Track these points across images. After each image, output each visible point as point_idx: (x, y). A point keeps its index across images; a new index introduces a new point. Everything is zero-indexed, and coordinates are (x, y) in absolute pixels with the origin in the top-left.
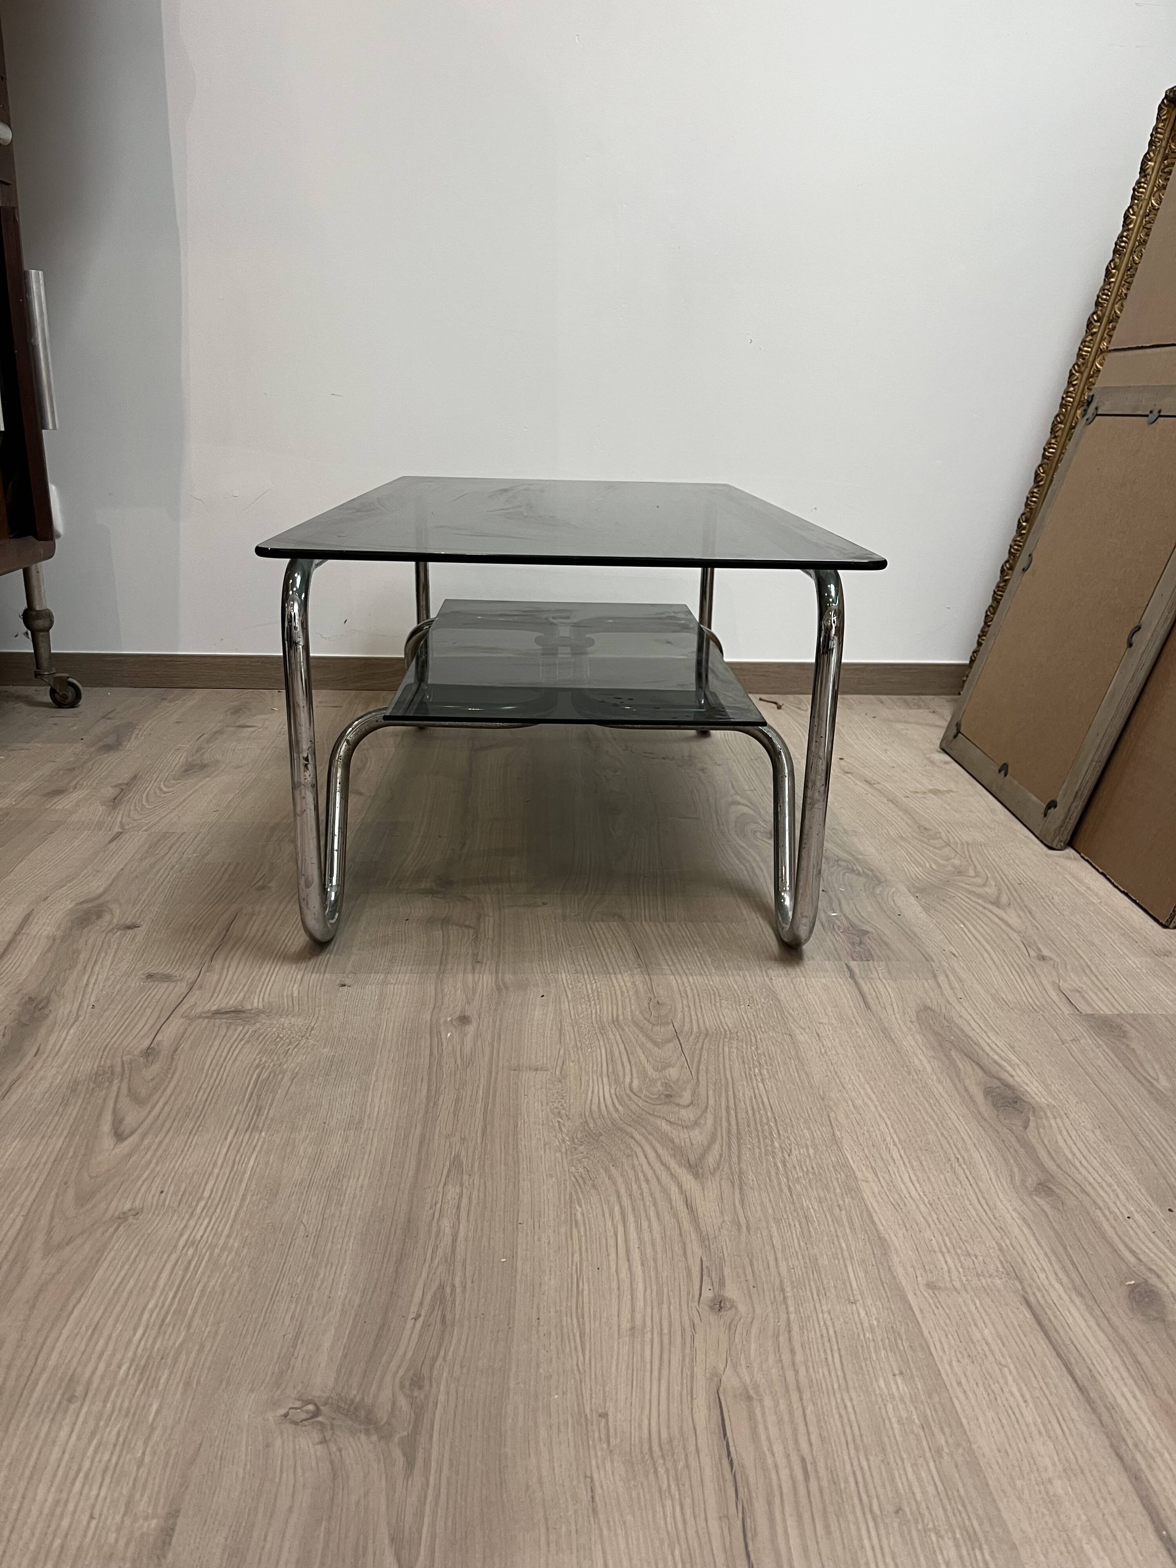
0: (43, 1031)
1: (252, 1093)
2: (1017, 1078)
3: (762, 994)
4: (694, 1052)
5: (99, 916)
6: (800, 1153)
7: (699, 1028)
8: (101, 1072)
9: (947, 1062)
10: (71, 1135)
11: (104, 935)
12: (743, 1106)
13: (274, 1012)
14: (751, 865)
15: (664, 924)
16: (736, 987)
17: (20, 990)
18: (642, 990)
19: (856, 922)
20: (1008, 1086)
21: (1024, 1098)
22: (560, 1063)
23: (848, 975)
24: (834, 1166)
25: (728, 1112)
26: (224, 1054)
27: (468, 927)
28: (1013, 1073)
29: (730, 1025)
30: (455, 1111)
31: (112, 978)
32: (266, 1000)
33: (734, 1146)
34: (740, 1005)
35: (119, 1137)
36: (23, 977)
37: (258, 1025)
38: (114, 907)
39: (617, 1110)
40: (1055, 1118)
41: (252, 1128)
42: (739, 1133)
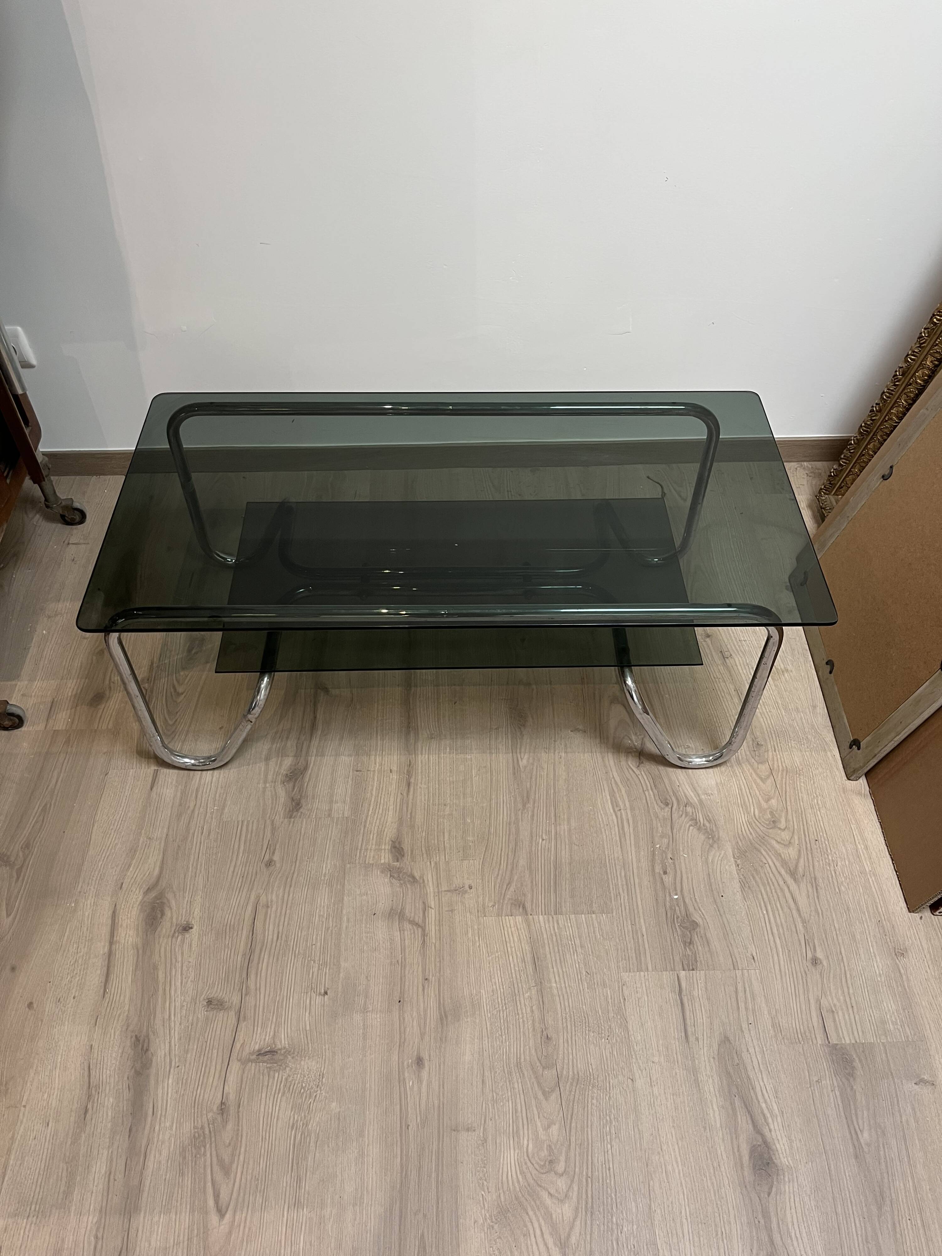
0: (152, 1082)
1: (293, 1164)
2: (773, 1133)
3: (617, 1022)
4: (569, 1105)
5: (163, 914)
6: (628, 1230)
7: (573, 1072)
8: (197, 1135)
9: (730, 1112)
10: (192, 1211)
11: (170, 939)
12: (597, 1173)
13: (296, 1053)
14: (621, 814)
15: (554, 916)
16: (600, 1013)
17: (128, 1026)
18: (537, 1020)
19: (691, 909)
20: (765, 1142)
21: (774, 1158)
22: (483, 1122)
23: (677, 992)
24: (647, 1245)
25: (587, 1181)
26: (270, 1111)
27: (417, 925)
28: (772, 1127)
29: (594, 1067)
30: (419, 1182)
31: (185, 1004)
32: (289, 1035)
33: (589, 1222)
34: (602, 1038)
35: (221, 1213)
36: (127, 1008)
37: (288, 1069)
38: (170, 896)
39: (518, 1182)
40: (789, 1182)
41: (297, 1204)
42: (592, 1207)
